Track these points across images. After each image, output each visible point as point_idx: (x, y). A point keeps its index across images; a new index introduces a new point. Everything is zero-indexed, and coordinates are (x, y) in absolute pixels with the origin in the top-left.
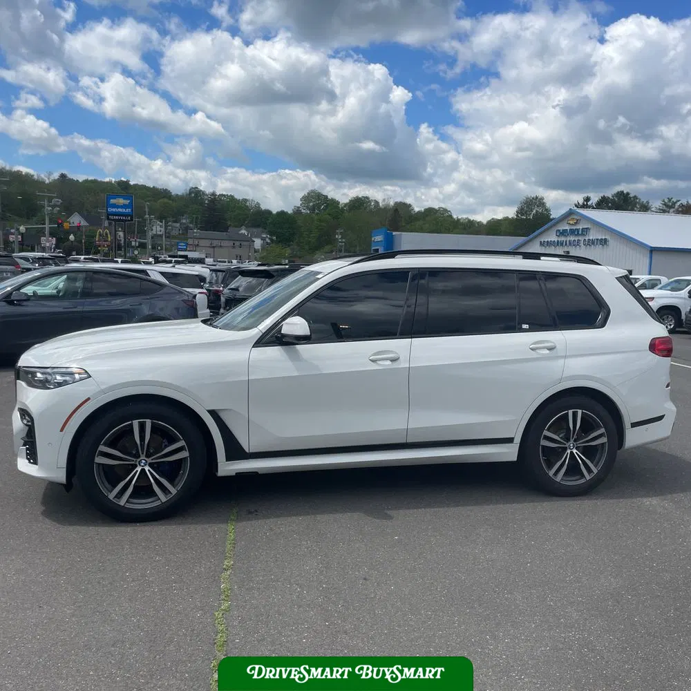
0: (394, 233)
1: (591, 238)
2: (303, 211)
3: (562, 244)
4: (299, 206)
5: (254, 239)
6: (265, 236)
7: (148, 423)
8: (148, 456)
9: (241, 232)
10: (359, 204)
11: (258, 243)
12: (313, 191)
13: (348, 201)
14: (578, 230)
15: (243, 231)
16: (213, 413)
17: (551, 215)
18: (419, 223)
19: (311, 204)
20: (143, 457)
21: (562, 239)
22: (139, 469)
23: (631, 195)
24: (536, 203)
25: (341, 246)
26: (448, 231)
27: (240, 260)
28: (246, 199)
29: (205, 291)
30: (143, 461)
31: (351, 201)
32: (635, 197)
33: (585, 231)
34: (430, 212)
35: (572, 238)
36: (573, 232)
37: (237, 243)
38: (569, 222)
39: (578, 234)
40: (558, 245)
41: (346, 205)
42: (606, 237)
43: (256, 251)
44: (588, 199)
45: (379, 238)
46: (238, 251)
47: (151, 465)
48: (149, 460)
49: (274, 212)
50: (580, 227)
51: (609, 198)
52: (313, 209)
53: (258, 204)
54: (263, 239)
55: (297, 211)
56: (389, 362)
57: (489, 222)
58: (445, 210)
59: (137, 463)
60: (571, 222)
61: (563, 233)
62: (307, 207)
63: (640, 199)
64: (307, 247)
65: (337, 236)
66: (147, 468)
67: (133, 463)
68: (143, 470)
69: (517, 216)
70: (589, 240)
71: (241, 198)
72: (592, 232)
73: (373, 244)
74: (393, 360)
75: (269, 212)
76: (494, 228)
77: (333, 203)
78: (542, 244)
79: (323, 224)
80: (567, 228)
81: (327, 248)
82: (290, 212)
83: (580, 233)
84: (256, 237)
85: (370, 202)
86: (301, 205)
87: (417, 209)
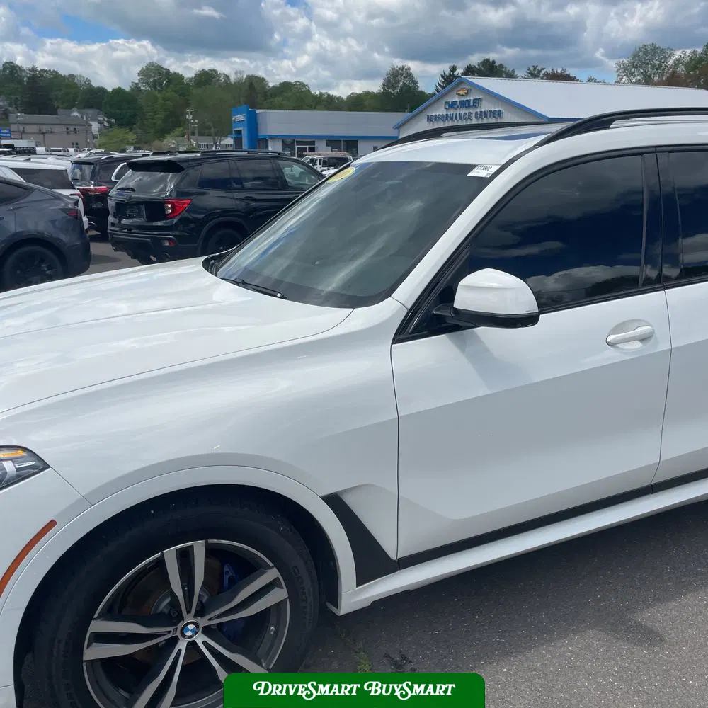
0: (258, 111)
1: (483, 110)
2: (142, 88)
3: (451, 119)
4: (137, 82)
5: (91, 123)
6: (102, 118)
7: (199, 548)
8: (201, 612)
9: (72, 115)
10: (206, 78)
11: (95, 127)
12: (152, 64)
13: (194, 75)
14: (469, 101)
15: (76, 114)
16: (335, 501)
17: (418, 87)
18: (278, 99)
19: (151, 80)
20: (189, 618)
21: (452, 112)
22: (182, 645)
23: (497, 64)
24: (402, 74)
25: (195, 128)
26: (311, 108)
27: (77, 147)
28: (73, 75)
29: (78, 192)
30: (191, 627)
31: (196, 75)
32: (501, 66)
33: (477, 102)
34: (286, 86)
35: (463, 111)
36: (463, 104)
37: (71, 128)
38: (459, 93)
39: (469, 107)
40: (447, 119)
41: (191, 80)
42: (500, 109)
43: (94, 137)
44: (454, 69)
45: (240, 117)
46: (73, 137)
47: (207, 631)
48: (203, 622)
49: (110, 90)
50: (471, 98)
51: (475, 67)
52: (154, 85)
53: (88, 80)
54: (100, 122)
55: (136, 88)
56: (638, 345)
57: (349, 97)
58: (303, 85)
59: (178, 634)
60: (461, 93)
61: (453, 105)
62: (147, 83)
63: (506, 68)
64: (152, 131)
65: (187, 117)
66: (200, 639)
67: (170, 635)
68: (192, 645)
69: (384, 89)
70: (481, 112)
71: (67, 74)
72: (483, 102)
73: (233, 124)
74: (644, 339)
75: (102, 91)
76: (357, 103)
77: (177, 78)
78: (430, 119)
79: (168, 102)
80: (457, 99)
81: (178, 131)
82: (127, 89)
83: (471, 104)
84: (93, 120)
85: (218, 75)
86: (139, 80)
87: (271, 85)
